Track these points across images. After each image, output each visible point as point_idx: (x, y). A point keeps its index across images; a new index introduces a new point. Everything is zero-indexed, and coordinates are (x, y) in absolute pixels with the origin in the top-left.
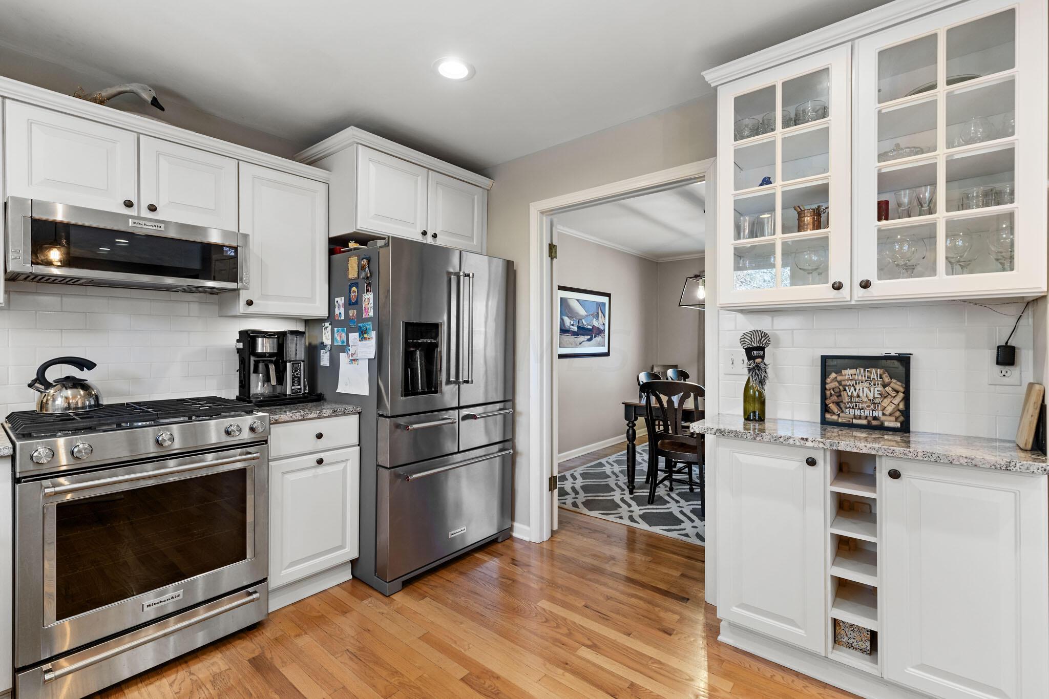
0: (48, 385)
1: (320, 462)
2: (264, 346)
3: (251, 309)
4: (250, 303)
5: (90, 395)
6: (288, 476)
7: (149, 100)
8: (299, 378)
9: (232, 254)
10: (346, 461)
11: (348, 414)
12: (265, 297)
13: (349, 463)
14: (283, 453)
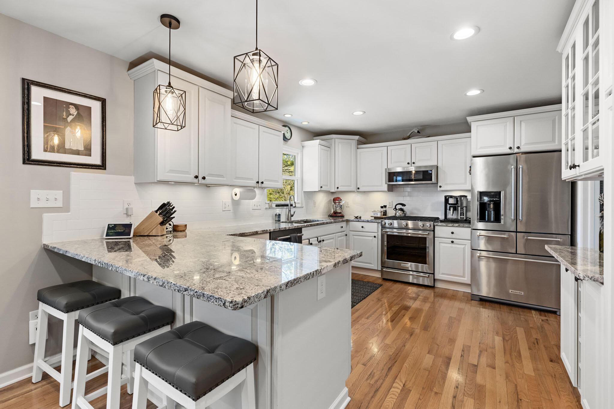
0: (396, 209)
1: (452, 242)
2: (451, 201)
3: (441, 189)
4: (440, 187)
5: (404, 213)
6: (441, 244)
7: (417, 132)
8: (464, 213)
9: (431, 172)
10: (465, 245)
11: (465, 227)
12: (447, 184)
13: (466, 246)
14: (440, 236)
